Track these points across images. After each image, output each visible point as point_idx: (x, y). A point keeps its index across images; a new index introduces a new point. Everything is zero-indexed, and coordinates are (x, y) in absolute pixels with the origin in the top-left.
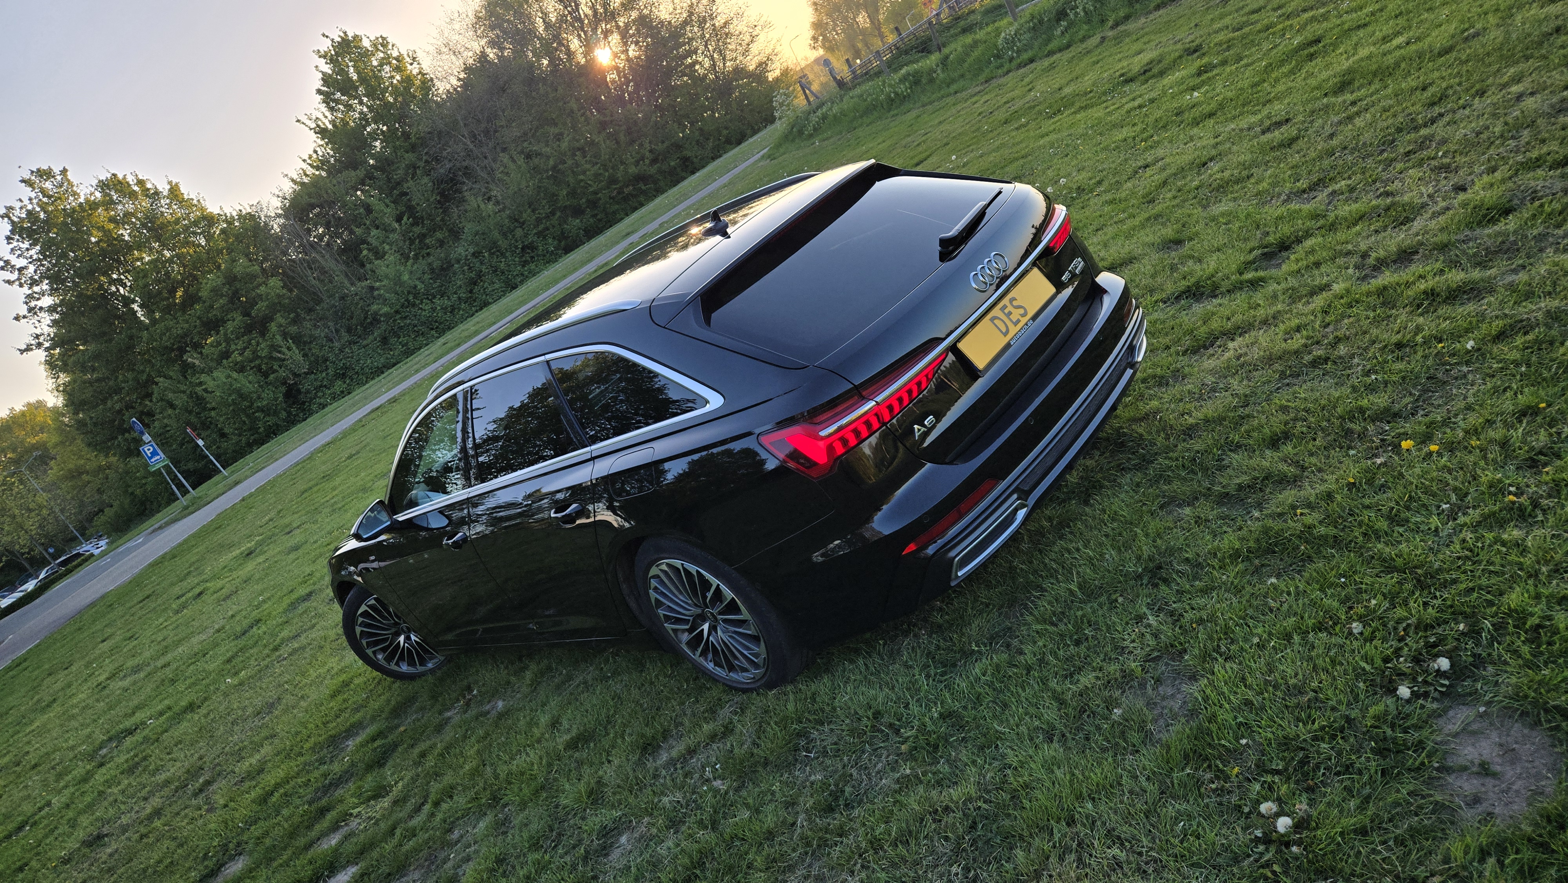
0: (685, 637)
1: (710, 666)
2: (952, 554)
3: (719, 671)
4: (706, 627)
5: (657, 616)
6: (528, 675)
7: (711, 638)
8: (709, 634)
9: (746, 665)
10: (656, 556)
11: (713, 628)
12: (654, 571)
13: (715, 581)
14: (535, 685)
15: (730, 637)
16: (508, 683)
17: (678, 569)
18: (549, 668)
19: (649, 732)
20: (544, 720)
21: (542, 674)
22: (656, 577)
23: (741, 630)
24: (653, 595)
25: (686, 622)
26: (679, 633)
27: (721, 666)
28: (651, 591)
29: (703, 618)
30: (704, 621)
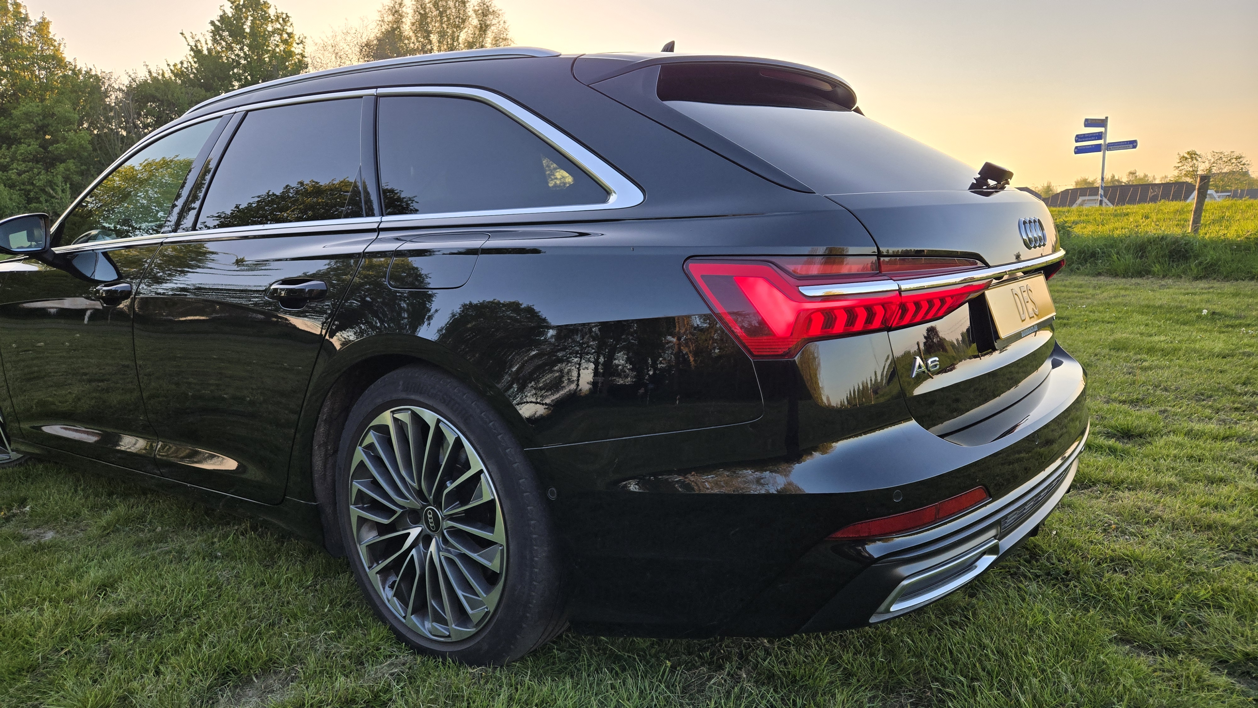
0: (370, 537)
1: (387, 594)
2: (903, 570)
3: (395, 606)
4: (415, 532)
5: (347, 489)
6: (109, 516)
7: (414, 552)
8: (414, 545)
9: (448, 615)
10: (404, 396)
11: (425, 539)
12: (386, 418)
13: (476, 464)
14: (109, 530)
15: (450, 561)
16: (77, 514)
17: (428, 427)
18: (141, 518)
19: (244, 651)
20: (94, 574)
21: (127, 521)
22: (383, 430)
23: (475, 556)
24: (360, 455)
25: (387, 512)
26: (364, 529)
27: (404, 602)
28: (359, 449)
29: (415, 517)
30: (416, 522)
